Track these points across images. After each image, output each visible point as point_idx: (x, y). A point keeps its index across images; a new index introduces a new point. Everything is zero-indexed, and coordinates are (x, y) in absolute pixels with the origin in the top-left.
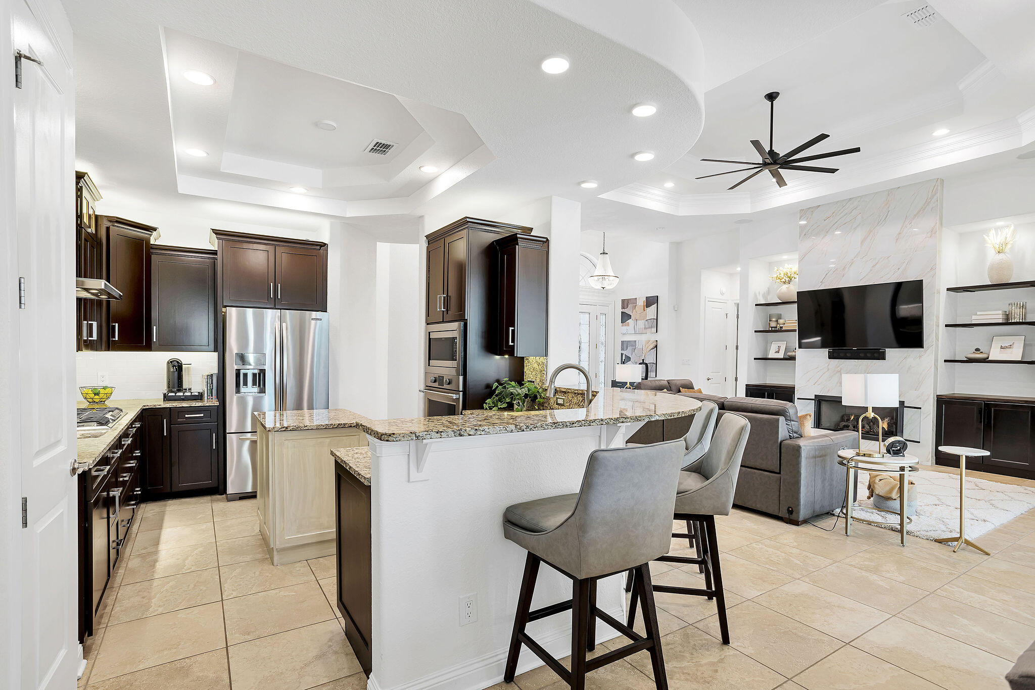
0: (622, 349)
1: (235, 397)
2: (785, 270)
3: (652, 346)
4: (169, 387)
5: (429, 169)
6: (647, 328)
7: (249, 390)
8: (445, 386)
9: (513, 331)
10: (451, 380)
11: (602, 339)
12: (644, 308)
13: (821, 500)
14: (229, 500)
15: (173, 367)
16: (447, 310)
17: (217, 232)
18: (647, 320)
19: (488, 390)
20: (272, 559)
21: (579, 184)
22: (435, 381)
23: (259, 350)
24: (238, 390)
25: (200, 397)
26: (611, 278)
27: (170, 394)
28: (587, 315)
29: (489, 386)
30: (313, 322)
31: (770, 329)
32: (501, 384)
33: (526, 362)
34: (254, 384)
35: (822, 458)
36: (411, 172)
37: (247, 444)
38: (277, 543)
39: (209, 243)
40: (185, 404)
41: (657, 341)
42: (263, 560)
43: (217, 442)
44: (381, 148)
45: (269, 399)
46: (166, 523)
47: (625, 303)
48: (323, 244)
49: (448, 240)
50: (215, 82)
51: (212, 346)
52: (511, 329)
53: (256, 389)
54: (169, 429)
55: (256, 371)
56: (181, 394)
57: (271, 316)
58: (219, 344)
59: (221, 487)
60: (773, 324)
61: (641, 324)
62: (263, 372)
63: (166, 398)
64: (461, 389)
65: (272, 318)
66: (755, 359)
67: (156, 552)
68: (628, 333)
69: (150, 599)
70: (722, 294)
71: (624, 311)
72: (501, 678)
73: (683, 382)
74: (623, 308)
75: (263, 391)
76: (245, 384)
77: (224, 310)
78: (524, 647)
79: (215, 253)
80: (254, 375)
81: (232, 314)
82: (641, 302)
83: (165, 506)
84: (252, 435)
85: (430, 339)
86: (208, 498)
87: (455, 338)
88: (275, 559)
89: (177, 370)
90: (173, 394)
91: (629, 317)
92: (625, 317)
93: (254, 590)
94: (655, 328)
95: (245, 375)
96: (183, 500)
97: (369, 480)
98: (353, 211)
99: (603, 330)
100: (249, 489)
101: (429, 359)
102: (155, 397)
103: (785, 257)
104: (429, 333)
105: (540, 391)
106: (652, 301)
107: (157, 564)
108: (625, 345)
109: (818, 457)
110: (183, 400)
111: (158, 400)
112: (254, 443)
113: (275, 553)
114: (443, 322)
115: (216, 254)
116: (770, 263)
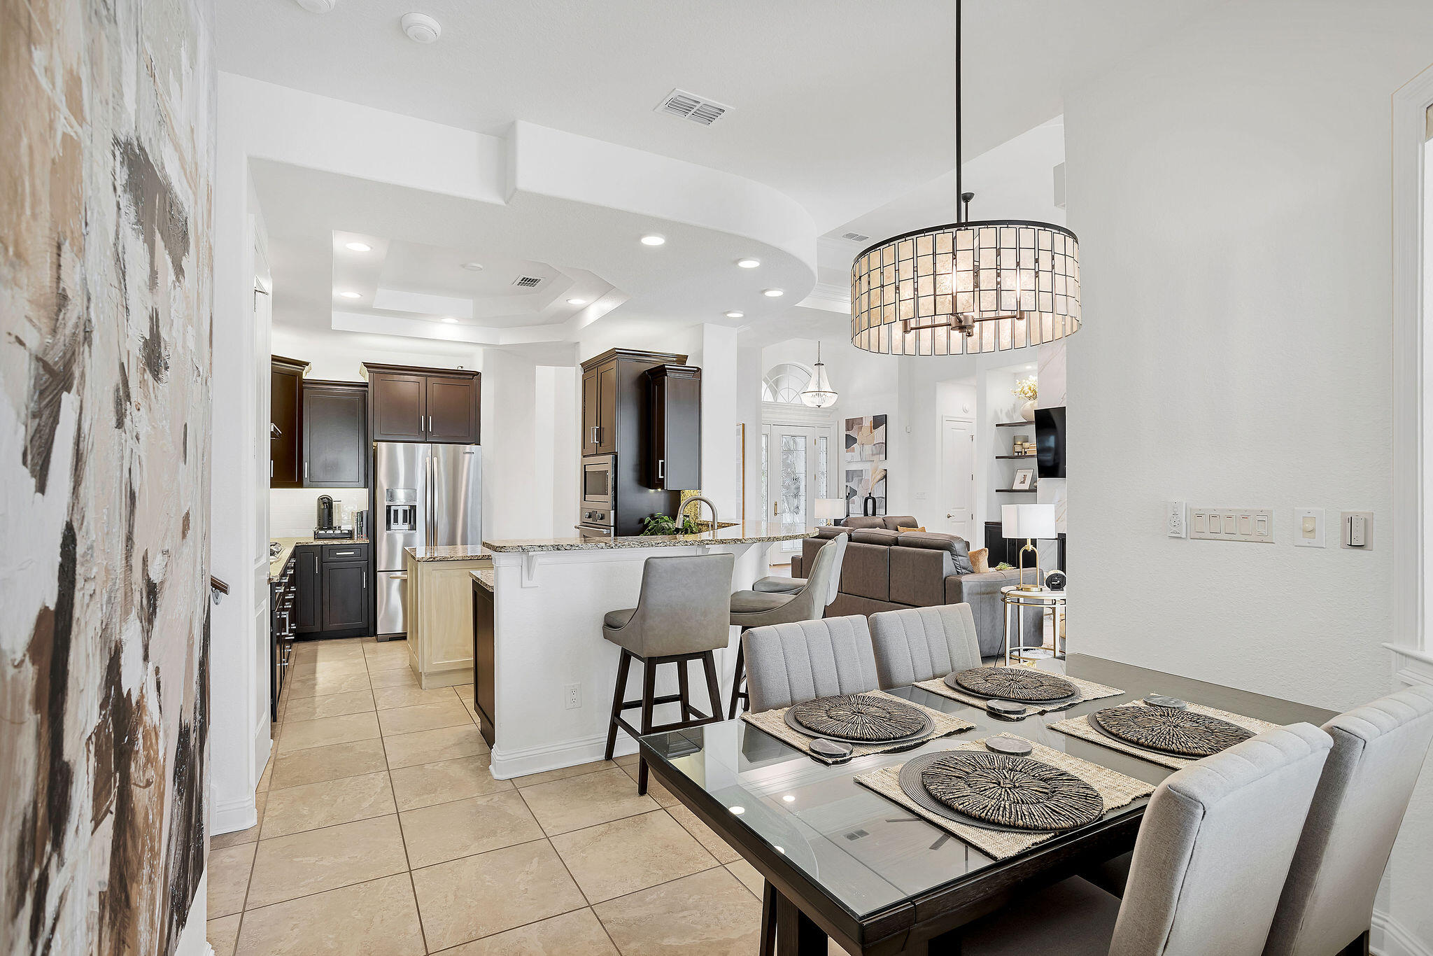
0: (847, 481)
1: (385, 533)
2: (1029, 383)
3: (879, 477)
4: (319, 525)
5: (577, 302)
6: (874, 455)
7: (400, 528)
8: (599, 522)
9: (663, 464)
10: (604, 515)
11: (823, 468)
12: (871, 431)
13: (991, 640)
14: (378, 641)
15: (324, 503)
16: (600, 443)
17: (367, 365)
18: (874, 445)
19: (641, 525)
20: (421, 685)
21: (726, 313)
22: (590, 517)
23: (410, 486)
24: (389, 528)
25: (350, 534)
26: (828, 394)
27: (320, 532)
28: (803, 439)
29: (642, 521)
30: (467, 455)
31: (1016, 454)
32: (654, 519)
33: (682, 495)
34: (405, 521)
35: (990, 595)
36: (559, 304)
37: (396, 583)
38: (425, 668)
39: (359, 376)
40: (335, 542)
41: (886, 470)
42: (413, 686)
43: (367, 581)
44: (528, 282)
45: (420, 534)
46: (319, 658)
47: (850, 424)
48: (475, 373)
49: (602, 369)
50: (372, 248)
51: (363, 485)
52: (660, 461)
53: (407, 526)
54: (321, 568)
55: (407, 508)
56: (331, 532)
57: (422, 449)
58: (370, 478)
59: (372, 629)
60: (1018, 449)
61: (868, 449)
62: (413, 508)
63: (317, 537)
64: (612, 524)
65: (423, 453)
66: (997, 491)
67: (314, 679)
68: (853, 460)
69: (315, 708)
70: (965, 411)
71: (848, 433)
72: (603, 757)
73: (903, 520)
74: (848, 429)
75: (413, 528)
76: (396, 521)
77: (375, 444)
78: (620, 730)
79: (365, 385)
80: (405, 511)
81: (383, 447)
82: (867, 423)
83: (317, 645)
84: (402, 574)
85: (585, 472)
86: (359, 639)
87: (606, 472)
88: (423, 683)
89: (327, 508)
90: (323, 532)
91: (855, 440)
92: (850, 440)
93: (404, 705)
94: (882, 454)
95: (396, 512)
96: (334, 641)
97: (492, 587)
98: (506, 339)
99: (823, 457)
100: (399, 629)
101: (585, 494)
102: (306, 533)
103: (1029, 367)
104: (585, 466)
105: (693, 525)
106: (880, 421)
107: (317, 687)
108: (850, 475)
109: (984, 594)
110: (334, 538)
111: (309, 538)
112: (405, 581)
113: (423, 677)
114: (597, 454)
115: (367, 386)
116: (1015, 374)
